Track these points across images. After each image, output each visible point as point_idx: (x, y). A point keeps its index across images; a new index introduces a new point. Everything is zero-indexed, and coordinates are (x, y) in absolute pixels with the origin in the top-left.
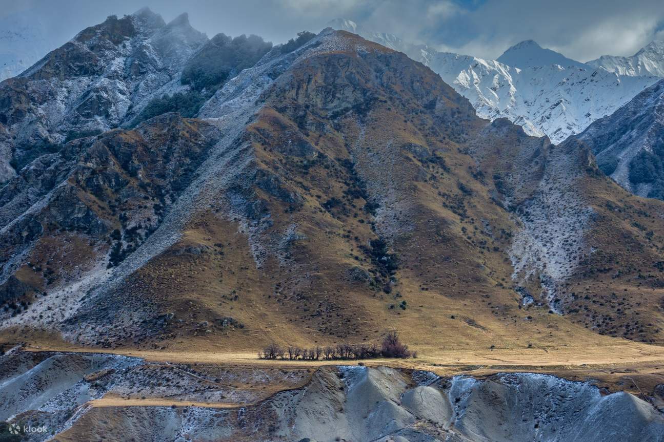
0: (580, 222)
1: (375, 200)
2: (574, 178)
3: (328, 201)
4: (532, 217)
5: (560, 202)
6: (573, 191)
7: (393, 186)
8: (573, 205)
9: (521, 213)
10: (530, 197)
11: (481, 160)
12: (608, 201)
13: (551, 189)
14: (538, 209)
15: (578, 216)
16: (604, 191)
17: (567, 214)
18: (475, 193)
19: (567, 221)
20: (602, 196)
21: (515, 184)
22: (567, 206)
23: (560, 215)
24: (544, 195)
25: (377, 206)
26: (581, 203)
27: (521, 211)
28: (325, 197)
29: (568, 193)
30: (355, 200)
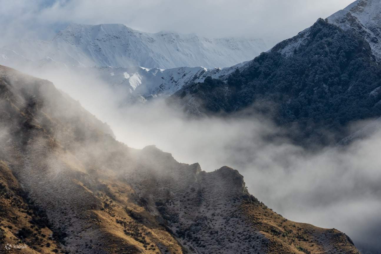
0: (253, 247)
1: (59, 228)
2: (234, 204)
3: (20, 231)
4: (202, 242)
5: (227, 228)
6: (237, 217)
7: (75, 215)
8: (241, 230)
9: (190, 239)
10: (195, 223)
11: (140, 187)
12: (272, 227)
13: (213, 215)
14: (206, 235)
15: (249, 241)
16: (264, 217)
17: (237, 239)
18: (145, 219)
19: (239, 246)
20: (265, 222)
21: (178, 210)
22: (235, 231)
23: (231, 241)
24: (209, 221)
25: (65, 235)
26: (248, 229)
27: (189, 236)
28: (16, 228)
29: (232, 219)
30: (42, 230)
